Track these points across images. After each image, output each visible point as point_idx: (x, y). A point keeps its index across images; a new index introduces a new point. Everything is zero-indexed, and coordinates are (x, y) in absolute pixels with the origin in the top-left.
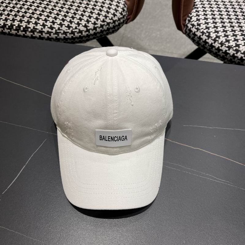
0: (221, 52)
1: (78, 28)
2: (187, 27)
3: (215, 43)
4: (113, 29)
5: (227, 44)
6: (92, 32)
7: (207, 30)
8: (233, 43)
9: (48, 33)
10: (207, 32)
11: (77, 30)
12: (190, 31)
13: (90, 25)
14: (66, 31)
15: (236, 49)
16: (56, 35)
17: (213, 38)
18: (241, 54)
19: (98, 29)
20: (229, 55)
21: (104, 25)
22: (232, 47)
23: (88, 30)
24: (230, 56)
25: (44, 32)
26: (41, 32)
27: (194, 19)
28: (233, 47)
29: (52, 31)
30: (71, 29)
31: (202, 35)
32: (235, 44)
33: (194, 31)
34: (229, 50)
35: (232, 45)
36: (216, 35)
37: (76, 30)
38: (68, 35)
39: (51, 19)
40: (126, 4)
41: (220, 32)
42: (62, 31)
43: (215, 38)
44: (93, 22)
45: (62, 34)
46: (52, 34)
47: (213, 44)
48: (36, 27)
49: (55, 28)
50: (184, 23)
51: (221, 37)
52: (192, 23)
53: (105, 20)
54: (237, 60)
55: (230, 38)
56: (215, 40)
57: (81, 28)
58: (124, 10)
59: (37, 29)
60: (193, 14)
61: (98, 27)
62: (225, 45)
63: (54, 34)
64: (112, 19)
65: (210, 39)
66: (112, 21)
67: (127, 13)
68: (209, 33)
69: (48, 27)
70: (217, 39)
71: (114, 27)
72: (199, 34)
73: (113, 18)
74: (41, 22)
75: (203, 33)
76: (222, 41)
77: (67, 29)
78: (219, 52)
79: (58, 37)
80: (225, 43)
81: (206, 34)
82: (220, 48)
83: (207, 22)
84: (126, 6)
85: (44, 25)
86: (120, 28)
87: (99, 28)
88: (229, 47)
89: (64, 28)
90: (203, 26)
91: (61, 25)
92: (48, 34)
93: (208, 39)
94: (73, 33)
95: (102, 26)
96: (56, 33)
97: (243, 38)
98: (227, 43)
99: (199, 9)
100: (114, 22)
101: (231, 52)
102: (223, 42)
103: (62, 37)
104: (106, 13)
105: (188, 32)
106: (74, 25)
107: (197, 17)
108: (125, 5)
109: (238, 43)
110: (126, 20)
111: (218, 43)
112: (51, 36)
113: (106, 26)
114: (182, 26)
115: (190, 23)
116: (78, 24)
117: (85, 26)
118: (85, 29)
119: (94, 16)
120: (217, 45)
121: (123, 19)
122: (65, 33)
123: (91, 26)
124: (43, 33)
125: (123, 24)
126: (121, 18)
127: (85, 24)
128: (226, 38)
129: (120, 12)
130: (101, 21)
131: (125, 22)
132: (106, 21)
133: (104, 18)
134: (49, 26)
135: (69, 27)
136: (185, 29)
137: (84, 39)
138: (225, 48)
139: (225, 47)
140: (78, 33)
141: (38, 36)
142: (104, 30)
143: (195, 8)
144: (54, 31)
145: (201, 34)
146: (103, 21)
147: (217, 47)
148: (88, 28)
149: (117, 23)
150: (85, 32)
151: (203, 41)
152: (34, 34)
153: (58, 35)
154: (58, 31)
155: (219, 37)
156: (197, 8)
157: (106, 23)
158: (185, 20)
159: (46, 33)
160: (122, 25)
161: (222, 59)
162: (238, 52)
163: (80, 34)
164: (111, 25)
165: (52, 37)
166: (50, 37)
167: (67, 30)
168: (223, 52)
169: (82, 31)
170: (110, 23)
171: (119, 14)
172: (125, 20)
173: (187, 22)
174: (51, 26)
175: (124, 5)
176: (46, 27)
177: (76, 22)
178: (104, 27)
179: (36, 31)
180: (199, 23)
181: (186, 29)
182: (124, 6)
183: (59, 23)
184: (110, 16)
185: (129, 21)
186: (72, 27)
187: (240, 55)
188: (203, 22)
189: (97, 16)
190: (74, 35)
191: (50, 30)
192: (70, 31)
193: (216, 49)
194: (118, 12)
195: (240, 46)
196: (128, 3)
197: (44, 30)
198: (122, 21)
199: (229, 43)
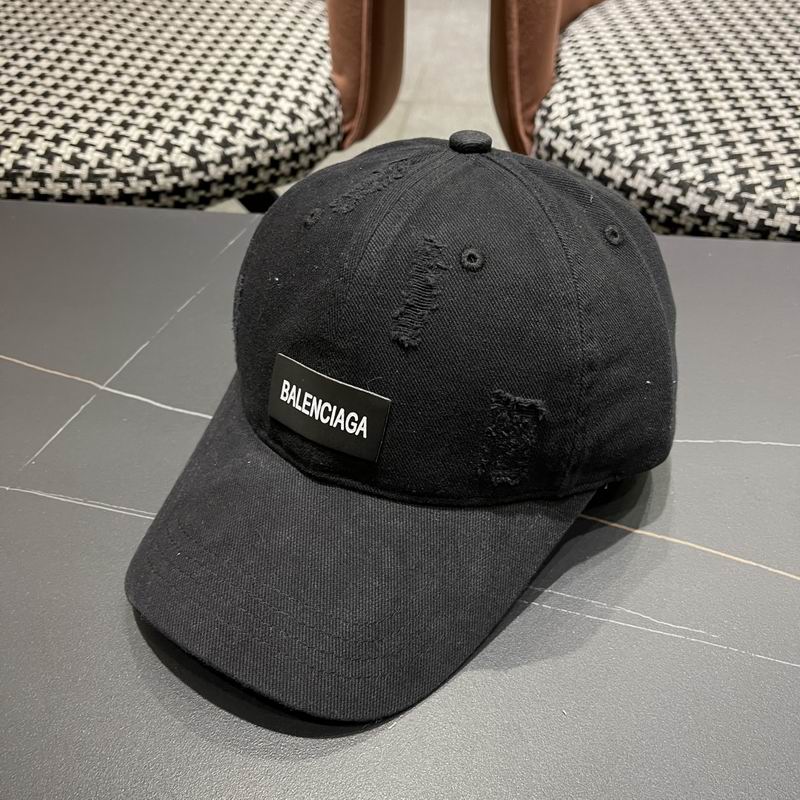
0: (658, 205)
1: (166, 158)
2: (540, 138)
3: (633, 176)
4: (293, 164)
5: (675, 176)
6: (216, 172)
7: (604, 139)
8: (694, 173)
9: (65, 178)
10: (605, 145)
11: (165, 167)
12: (551, 149)
13: (210, 148)
14: (125, 171)
15: (707, 189)
16: (92, 186)
17: (627, 163)
18: (727, 205)
19: (236, 162)
20: (685, 213)
21: (258, 147)
22: (691, 185)
23: (202, 167)
24: (691, 215)
25: (49, 176)
26: (40, 177)
27: (560, 110)
28: (695, 183)
29: (77, 172)
30: (143, 162)
31: (591, 157)
32: (701, 173)
33: (561, 150)
34: (684, 194)
35: (694, 179)
36: (636, 152)
37: (159, 166)
38: (133, 181)
39: (74, 137)
40: (334, 85)
41: (648, 143)
42: (112, 173)
43: (633, 162)
44: (219, 140)
45: (112, 181)
46: (77, 182)
47: (630, 183)
48: (22, 163)
49: (87, 162)
50: (529, 129)
51: (652, 157)
52: (555, 124)
53: (261, 132)
54: (714, 226)
55: (683, 156)
56: (633, 169)
57: (179, 159)
58: (326, 103)
59: (25, 168)
60: (554, 97)
61: (235, 155)
62: (669, 178)
63: (83, 182)
64: (284, 128)
65: (617, 167)
66: (284, 136)
67: (340, 113)
68: (613, 148)
69: (64, 161)
70: (641, 163)
71: (295, 156)
72: (578, 155)
73: (289, 127)
74: (40, 145)
75: (591, 149)
76: (657, 169)
77: (129, 162)
78: (652, 205)
79: (99, 192)
80: (669, 174)
81: (600, 151)
82: (654, 192)
83: (603, 115)
84: (335, 91)
85: (49, 156)
86: (319, 160)
87: (242, 158)
88: (684, 186)
89: (119, 162)
90: (590, 130)
91: (108, 151)
92: (62, 182)
93: (611, 167)
94: (149, 175)
95: (250, 152)
96: (93, 178)
97: (728, 153)
98: (675, 173)
99: (575, 82)
100: (294, 138)
101: (693, 201)
102: (661, 172)
103: (114, 192)
104: (265, 112)
105: (544, 154)
106: (152, 152)
107: (569, 104)
108: (332, 87)
109: (712, 170)
110: (339, 138)
111: (646, 176)
112: (72, 188)
113: (265, 150)
114: (525, 140)
115: (548, 125)
116: (168, 147)
117: (193, 153)
118: (192, 162)
119: (225, 120)
120: (641, 183)
121: (325, 130)
122: (122, 177)
123: (211, 152)
124: (47, 180)
125: (327, 148)
126: (317, 127)
127: (193, 148)
128: (669, 157)
129: (313, 108)
130: (247, 136)
131: (334, 143)
132: (262, 137)
133: (258, 125)
134: (67, 157)
135: (135, 157)
136: (534, 148)
137: (191, 196)
138: (671, 189)
139: (671, 185)
140: (167, 176)
141: (30, 192)
142: (261, 166)
143: (563, 79)
144: (83, 171)
145: (587, 154)
146: (256, 136)
147: (642, 190)
148: (203, 159)
149: (303, 143)
150: (194, 171)
151: (595, 178)
152: (15, 184)
153: (99, 186)
154: (98, 172)
155: (645, 157)
156: (569, 80)
157: (263, 143)
158: (532, 121)
159: (56, 181)
160: (327, 154)
161: (667, 230)
162: (716, 197)
163: (175, 179)
164: (284, 150)
165: (79, 193)
166: (71, 192)
167: (128, 166)
168: (665, 206)
169: (181, 168)
170: (279, 141)
171: (311, 116)
172: (334, 135)
173: (538, 123)
174: (74, 156)
175: (327, 86)
176: (58, 160)
177: (161, 142)
178: (259, 155)
179: (21, 175)
180: (578, 120)
181: (539, 147)
182: (326, 91)
183: (101, 146)
184: (279, 119)
185: (348, 140)
186: (146, 157)
187: (722, 208)
188: (591, 116)
189: (234, 120)
190: (154, 181)
191: (70, 170)
192: (139, 170)
193: (639, 197)
194: (305, 108)
195: (721, 177)
196: (340, 80)
197: (48, 169)
198: (321, 136)
199: (681, 172)
